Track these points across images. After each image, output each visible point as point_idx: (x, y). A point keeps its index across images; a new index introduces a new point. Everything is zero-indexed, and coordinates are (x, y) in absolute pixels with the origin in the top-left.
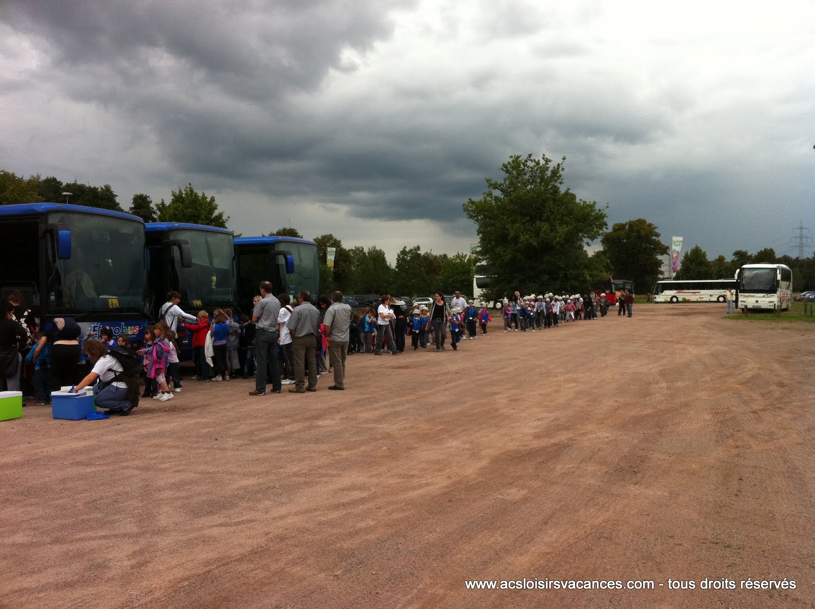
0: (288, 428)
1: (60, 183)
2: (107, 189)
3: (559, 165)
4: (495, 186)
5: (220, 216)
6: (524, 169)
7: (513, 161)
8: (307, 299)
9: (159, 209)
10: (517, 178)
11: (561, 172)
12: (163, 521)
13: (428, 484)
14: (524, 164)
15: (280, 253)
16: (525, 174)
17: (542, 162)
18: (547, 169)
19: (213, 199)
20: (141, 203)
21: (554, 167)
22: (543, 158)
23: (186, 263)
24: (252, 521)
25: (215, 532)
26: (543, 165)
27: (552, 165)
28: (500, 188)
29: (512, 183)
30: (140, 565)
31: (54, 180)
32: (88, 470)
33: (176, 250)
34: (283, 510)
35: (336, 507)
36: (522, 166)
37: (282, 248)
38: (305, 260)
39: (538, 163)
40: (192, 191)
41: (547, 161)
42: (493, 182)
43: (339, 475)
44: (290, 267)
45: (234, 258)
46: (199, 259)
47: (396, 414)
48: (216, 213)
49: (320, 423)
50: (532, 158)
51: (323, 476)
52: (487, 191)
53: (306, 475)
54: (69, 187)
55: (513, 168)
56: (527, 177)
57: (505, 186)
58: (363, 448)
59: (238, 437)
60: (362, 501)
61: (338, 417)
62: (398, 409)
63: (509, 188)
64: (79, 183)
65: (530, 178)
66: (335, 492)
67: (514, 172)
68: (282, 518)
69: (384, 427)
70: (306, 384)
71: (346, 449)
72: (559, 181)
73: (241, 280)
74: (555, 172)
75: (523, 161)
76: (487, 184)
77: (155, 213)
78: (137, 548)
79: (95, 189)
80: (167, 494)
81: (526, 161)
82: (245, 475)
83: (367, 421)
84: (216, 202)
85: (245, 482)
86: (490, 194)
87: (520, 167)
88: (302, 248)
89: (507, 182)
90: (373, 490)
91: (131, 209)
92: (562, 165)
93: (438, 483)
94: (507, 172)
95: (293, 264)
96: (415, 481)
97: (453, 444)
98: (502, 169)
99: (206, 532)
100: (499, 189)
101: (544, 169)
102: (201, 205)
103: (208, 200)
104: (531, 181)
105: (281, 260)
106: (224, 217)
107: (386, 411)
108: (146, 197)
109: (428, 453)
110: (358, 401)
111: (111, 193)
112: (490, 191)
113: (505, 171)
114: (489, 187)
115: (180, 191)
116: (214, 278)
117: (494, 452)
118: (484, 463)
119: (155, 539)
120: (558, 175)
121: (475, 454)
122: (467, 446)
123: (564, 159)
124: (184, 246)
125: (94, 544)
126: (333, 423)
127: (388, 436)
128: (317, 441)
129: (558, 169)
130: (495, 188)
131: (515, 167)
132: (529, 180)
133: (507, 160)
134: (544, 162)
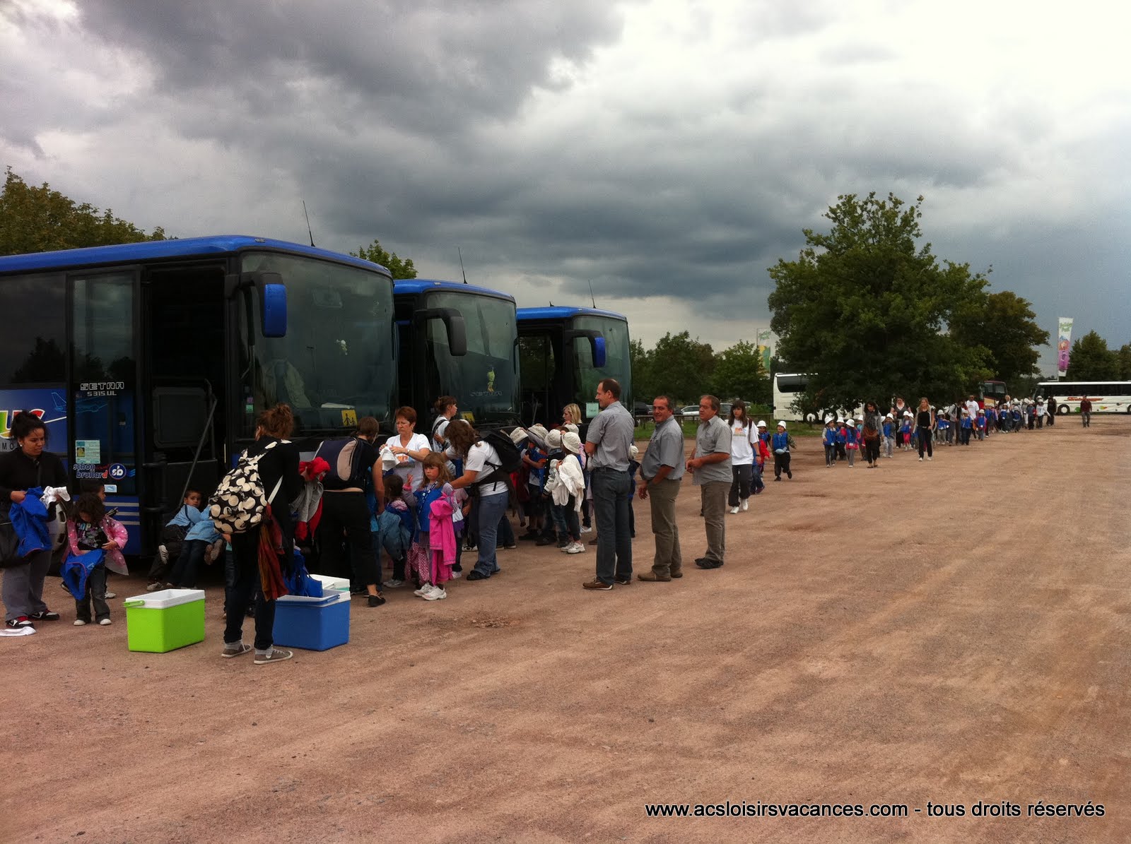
3: (912, 209)
4: (818, 241)
6: (861, 215)
7: (844, 204)
10: (850, 229)
11: (916, 220)
14: (862, 207)
16: (864, 222)
18: (896, 214)
19: (409, 263)
21: (906, 213)
22: (891, 199)
26: (891, 208)
27: (904, 209)
28: (825, 243)
29: (844, 236)
36: (859, 211)
39: (882, 207)
40: (379, 250)
41: (897, 203)
42: (814, 235)
50: (875, 198)
52: (805, 248)
55: (845, 213)
56: (866, 227)
57: (833, 240)
63: (840, 243)
65: (871, 228)
67: (847, 220)
72: (915, 232)
74: (907, 220)
75: (861, 203)
76: (806, 239)
81: (866, 203)
84: (415, 267)
86: (810, 254)
87: (857, 212)
89: (836, 235)
92: (917, 209)
94: (835, 219)
98: (827, 215)
100: (824, 245)
101: (890, 216)
104: (873, 232)
112: (811, 249)
113: (833, 218)
114: (808, 242)
120: (912, 223)
123: (920, 199)
129: (912, 214)
130: (817, 244)
131: (848, 211)
132: (870, 230)
133: (835, 202)
134: (892, 205)
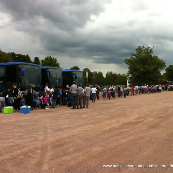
0: (75, 116)
1: (15, 54)
2: (28, 55)
3: (152, 49)
4: (133, 55)
5: (58, 63)
6: (142, 50)
8: (80, 86)
9: (42, 62)
10: (140, 52)
11: (152, 51)
12: (49, 132)
13: (106, 128)
15: (74, 74)
16: (142, 51)
17: (147, 48)
18: (149, 50)
19: (56, 59)
20: (37, 59)
23: (51, 77)
24: (67, 133)
25: (59, 134)
27: (150, 49)
28: (135, 55)
29: (138, 54)
30: (45, 139)
31: (14, 53)
32: (31, 123)
33: (48, 74)
34: (74, 131)
35: (85, 131)
36: (141, 49)
37: (74, 73)
38: (80, 76)
40: (50, 57)
42: (133, 54)
43: (86, 126)
44: (76, 77)
45: (62, 75)
46: (54, 76)
47: (101, 114)
48: (57, 63)
49: (82, 115)
50: (144, 47)
51: (82, 125)
52: (131, 56)
53: (79, 125)
54: (18, 55)
56: (143, 52)
58: (92, 121)
59: (64, 118)
60: (91, 130)
61: (87, 114)
62: (102, 113)
64: (20, 54)
66: (85, 129)
67: (139, 51)
68: (73, 132)
69: (98, 117)
70: (79, 107)
71: (88, 121)
73: (64, 81)
76: (131, 54)
77: (40, 62)
78: (44, 136)
79: (25, 56)
80: (49, 128)
82: (65, 125)
83: (93, 115)
84: (57, 60)
85: (65, 126)
86: (132, 57)
88: (79, 73)
89: (137, 54)
90: (93, 128)
91: (34, 61)
93: (109, 128)
94: (137, 51)
95: (77, 77)
96: (103, 127)
97: (113, 120)
99: (58, 134)
101: (147, 50)
102: (53, 60)
103: (55, 59)
105: (74, 76)
106: (59, 64)
107: (98, 113)
108: (38, 58)
109: (107, 122)
110: (92, 111)
111: (29, 57)
115: (47, 57)
116: (57, 80)
117: (123, 122)
118: (120, 124)
119: (47, 135)
121: (118, 123)
122: (117, 121)
123: (153, 47)
124: (50, 72)
125: (35, 135)
126: (85, 115)
127: (98, 118)
128: (82, 119)
129: (152, 50)
131: (139, 49)
133: (137, 47)
